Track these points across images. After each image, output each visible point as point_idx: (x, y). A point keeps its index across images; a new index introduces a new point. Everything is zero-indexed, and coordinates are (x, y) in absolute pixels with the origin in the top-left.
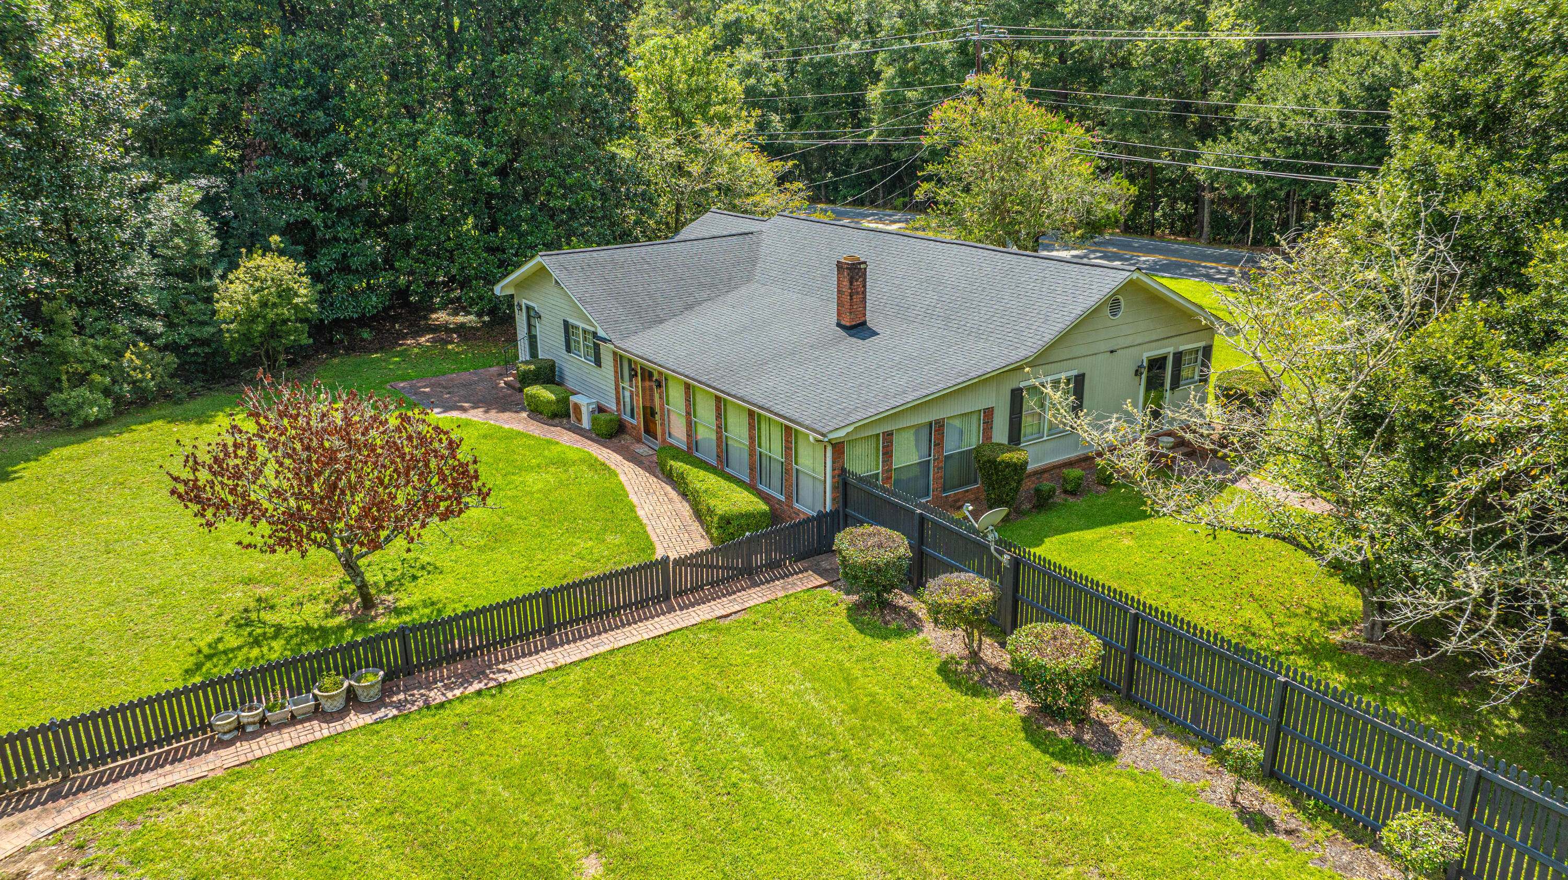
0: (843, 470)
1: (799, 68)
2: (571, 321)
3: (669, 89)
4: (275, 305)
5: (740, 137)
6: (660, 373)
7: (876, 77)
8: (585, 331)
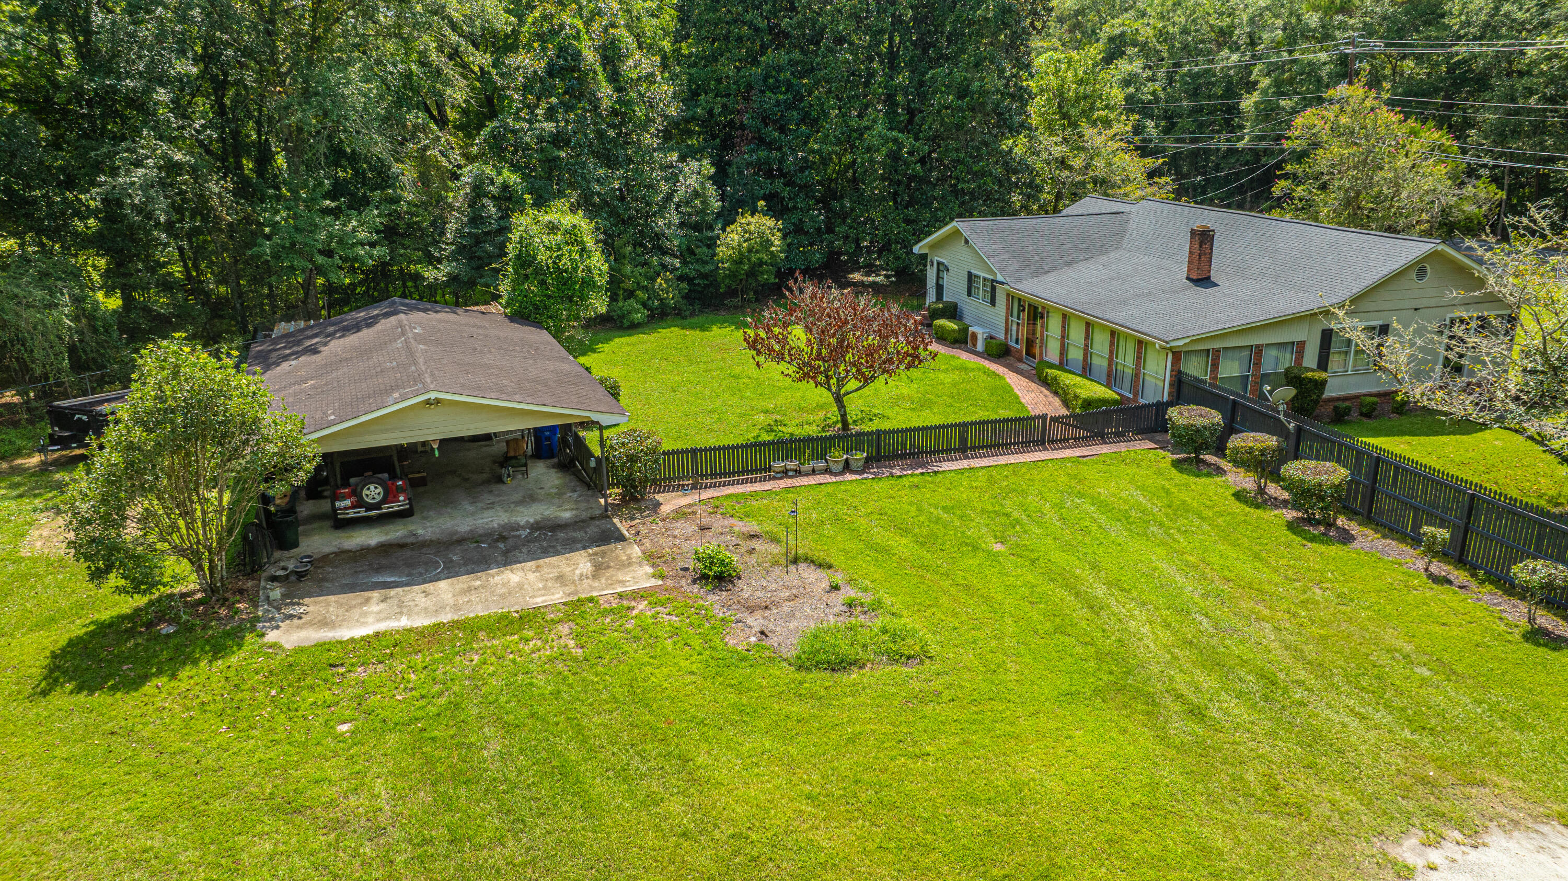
0: (1180, 372)
1: (1177, 78)
2: (974, 272)
3: (1060, 94)
4: (757, 251)
5: (1118, 137)
6: (1043, 308)
7: (1251, 87)
8: (985, 279)
